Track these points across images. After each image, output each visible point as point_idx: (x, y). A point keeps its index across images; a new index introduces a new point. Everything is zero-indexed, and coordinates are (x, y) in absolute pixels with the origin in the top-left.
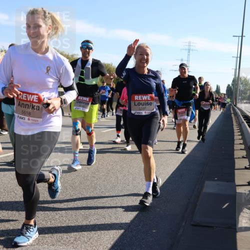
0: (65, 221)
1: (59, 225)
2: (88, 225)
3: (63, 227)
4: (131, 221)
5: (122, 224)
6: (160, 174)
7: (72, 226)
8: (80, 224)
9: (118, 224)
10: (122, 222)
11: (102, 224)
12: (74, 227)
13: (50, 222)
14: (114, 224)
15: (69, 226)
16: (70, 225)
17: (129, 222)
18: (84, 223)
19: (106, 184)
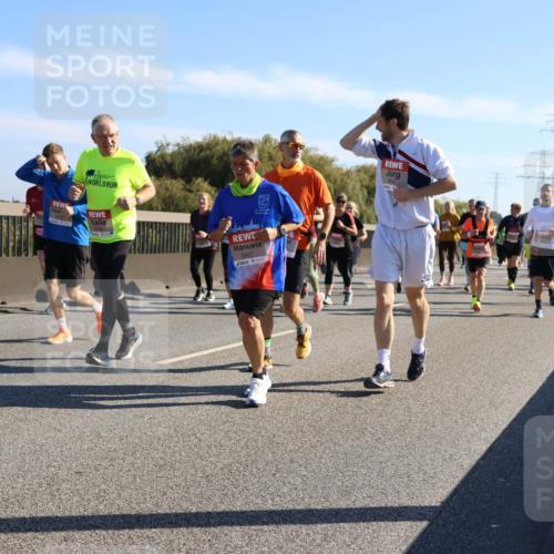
0: (303, 499)
1: (291, 507)
2: (352, 509)
3: (299, 511)
4: (443, 503)
5: (422, 508)
6: (502, 402)
7: (317, 510)
8: (334, 506)
9: (415, 508)
10: (423, 505)
11: (381, 508)
12: (323, 511)
13: (272, 499)
14: (406, 507)
15: (310, 510)
16: (312, 507)
17: (438, 504)
18: (343, 504)
19: (384, 423)
